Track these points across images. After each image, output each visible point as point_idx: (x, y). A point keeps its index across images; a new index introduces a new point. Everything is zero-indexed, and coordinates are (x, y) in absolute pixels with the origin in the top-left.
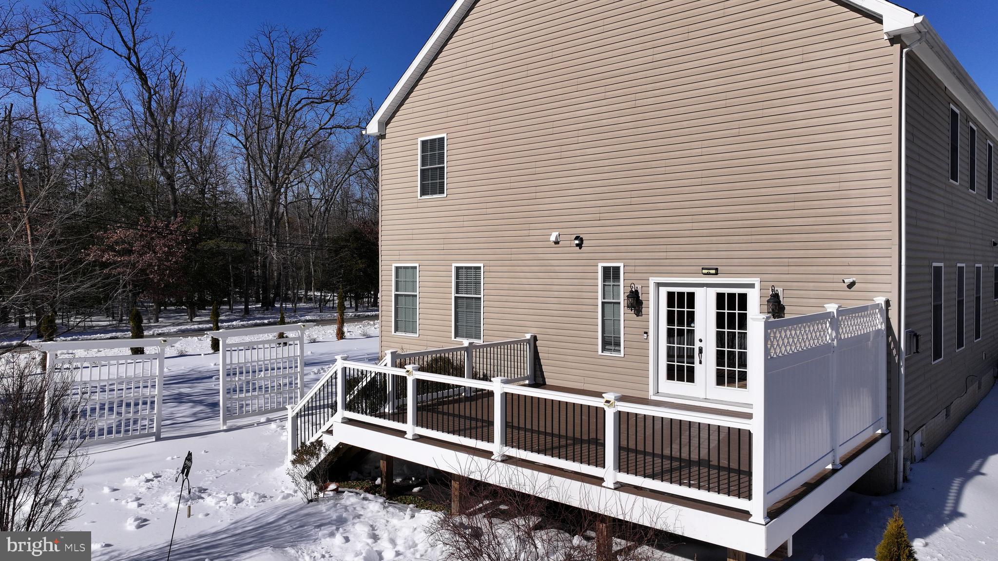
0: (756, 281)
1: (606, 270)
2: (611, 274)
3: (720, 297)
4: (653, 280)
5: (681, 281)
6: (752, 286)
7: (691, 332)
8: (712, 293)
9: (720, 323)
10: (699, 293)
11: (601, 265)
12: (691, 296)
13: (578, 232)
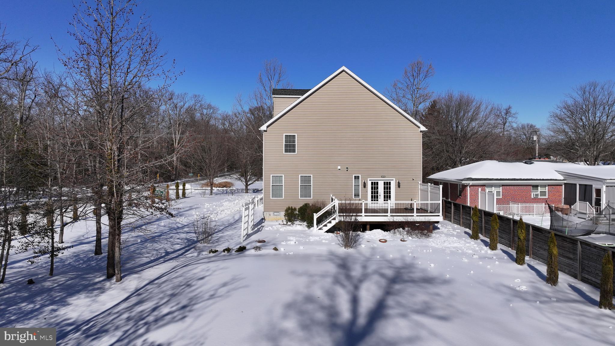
0: (394, 179)
1: (355, 177)
2: (357, 178)
3: (385, 183)
4: (369, 179)
5: (375, 179)
6: (393, 180)
7: (377, 192)
8: (383, 182)
9: (384, 189)
10: (379, 182)
11: (354, 176)
12: (377, 183)
13: (347, 166)
